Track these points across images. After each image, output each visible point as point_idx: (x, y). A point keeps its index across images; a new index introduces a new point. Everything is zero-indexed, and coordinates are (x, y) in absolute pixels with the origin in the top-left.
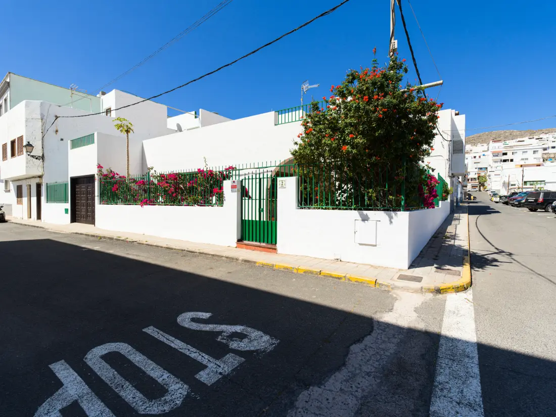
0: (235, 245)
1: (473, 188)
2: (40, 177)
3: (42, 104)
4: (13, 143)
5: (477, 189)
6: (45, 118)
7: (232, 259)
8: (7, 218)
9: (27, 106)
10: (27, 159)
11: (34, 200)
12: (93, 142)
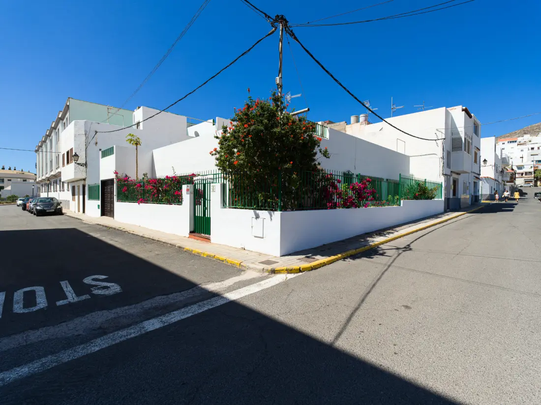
0: (188, 236)
1: (527, 183)
2: (84, 180)
3: (85, 122)
4: (68, 153)
5: (531, 184)
6: (88, 133)
7: (173, 245)
8: (64, 211)
9: (75, 124)
10: (75, 166)
11: (81, 197)
12: (113, 153)
